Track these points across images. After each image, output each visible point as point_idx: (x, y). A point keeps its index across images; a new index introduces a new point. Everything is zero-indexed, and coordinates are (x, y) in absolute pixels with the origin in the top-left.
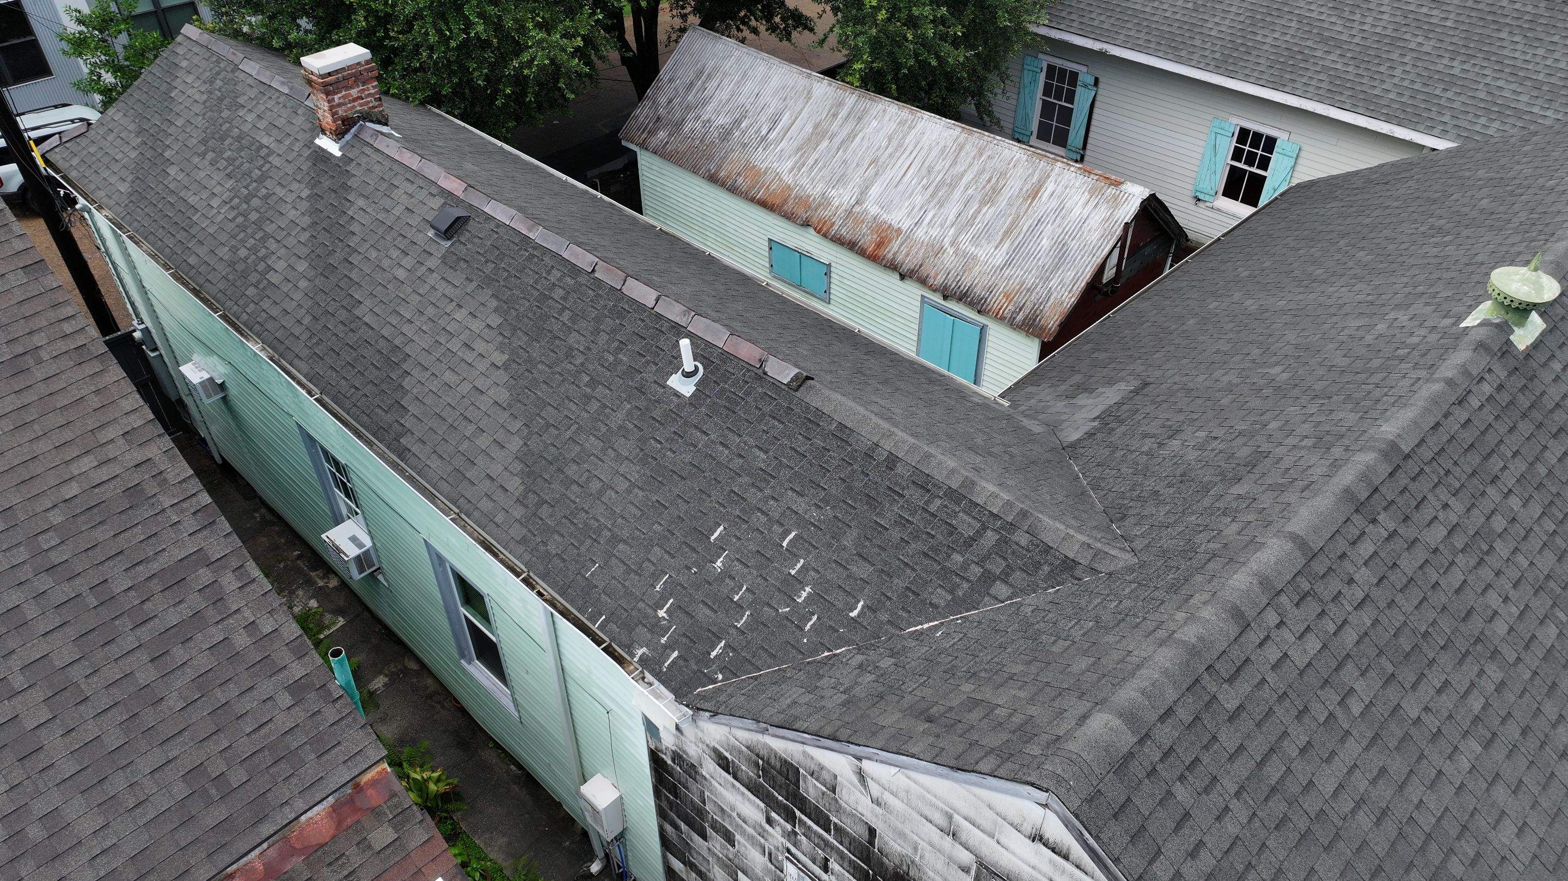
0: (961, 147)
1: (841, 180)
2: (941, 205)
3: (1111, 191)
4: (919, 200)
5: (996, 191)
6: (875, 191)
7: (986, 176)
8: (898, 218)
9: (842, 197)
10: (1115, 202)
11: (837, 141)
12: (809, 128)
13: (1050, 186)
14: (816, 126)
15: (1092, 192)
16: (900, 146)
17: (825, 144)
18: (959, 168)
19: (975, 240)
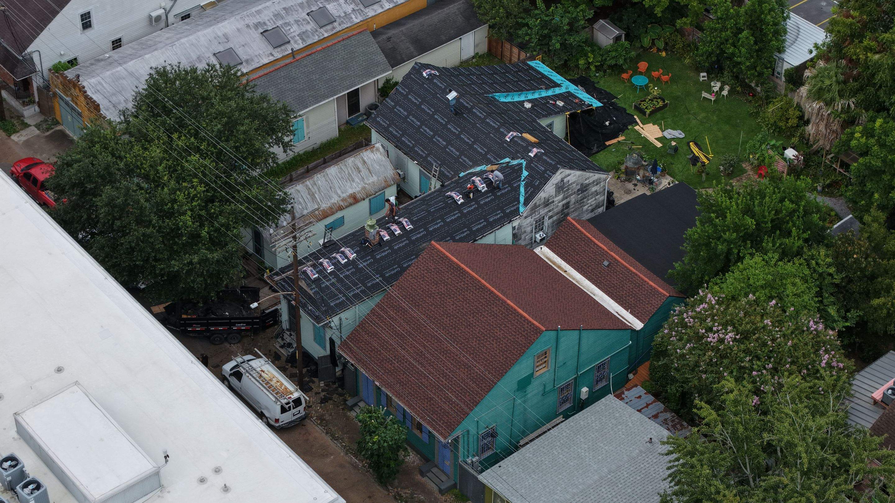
0: (341, 168)
1: (331, 198)
2: (353, 181)
3: (374, 149)
4: (349, 184)
5: (358, 168)
6: (339, 192)
7: (353, 168)
8: (350, 191)
9: (335, 199)
10: (378, 150)
11: (317, 192)
12: (309, 197)
13: (365, 159)
14: (309, 194)
15: (372, 152)
16: (330, 180)
17: (316, 195)
18: (347, 172)
19: (368, 180)
